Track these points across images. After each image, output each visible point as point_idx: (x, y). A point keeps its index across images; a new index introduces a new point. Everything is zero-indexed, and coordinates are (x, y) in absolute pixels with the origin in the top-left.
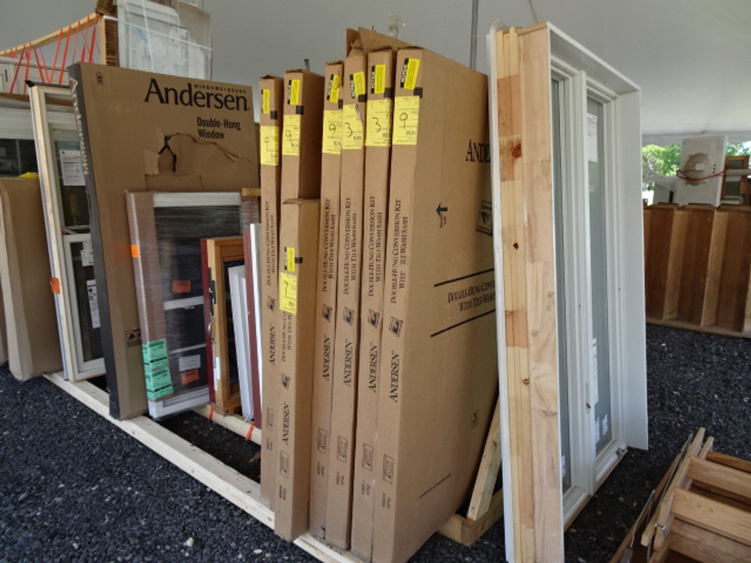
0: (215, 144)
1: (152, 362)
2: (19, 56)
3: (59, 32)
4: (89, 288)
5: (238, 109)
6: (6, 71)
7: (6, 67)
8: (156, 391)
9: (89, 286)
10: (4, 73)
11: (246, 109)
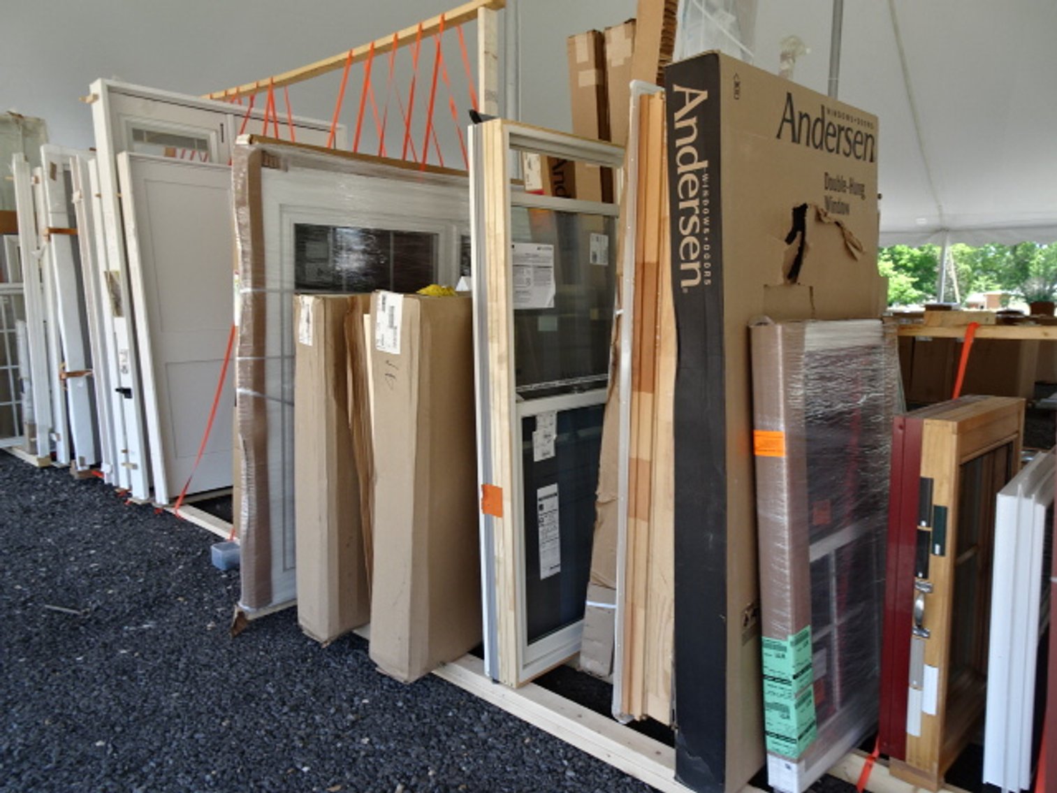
0: (838, 224)
1: (795, 677)
2: (247, 100)
3: (345, 55)
4: (539, 503)
5: (865, 159)
6: (222, 125)
7: (220, 118)
8: (800, 737)
9: (540, 500)
10: (219, 128)
11: (872, 160)
